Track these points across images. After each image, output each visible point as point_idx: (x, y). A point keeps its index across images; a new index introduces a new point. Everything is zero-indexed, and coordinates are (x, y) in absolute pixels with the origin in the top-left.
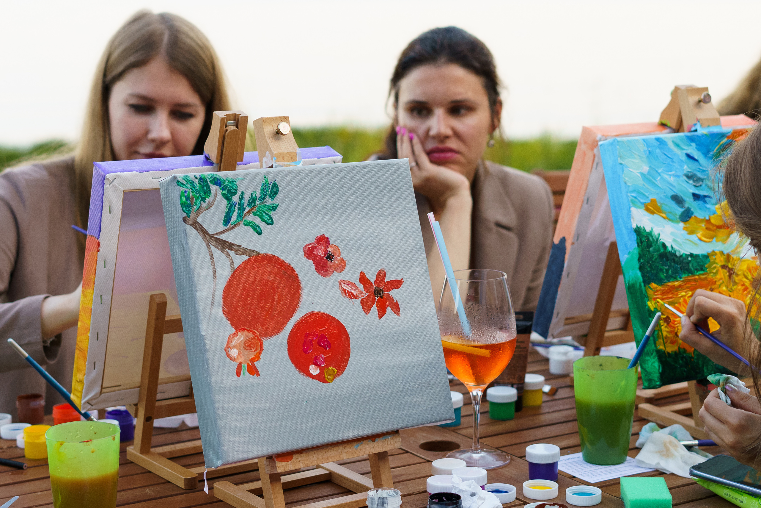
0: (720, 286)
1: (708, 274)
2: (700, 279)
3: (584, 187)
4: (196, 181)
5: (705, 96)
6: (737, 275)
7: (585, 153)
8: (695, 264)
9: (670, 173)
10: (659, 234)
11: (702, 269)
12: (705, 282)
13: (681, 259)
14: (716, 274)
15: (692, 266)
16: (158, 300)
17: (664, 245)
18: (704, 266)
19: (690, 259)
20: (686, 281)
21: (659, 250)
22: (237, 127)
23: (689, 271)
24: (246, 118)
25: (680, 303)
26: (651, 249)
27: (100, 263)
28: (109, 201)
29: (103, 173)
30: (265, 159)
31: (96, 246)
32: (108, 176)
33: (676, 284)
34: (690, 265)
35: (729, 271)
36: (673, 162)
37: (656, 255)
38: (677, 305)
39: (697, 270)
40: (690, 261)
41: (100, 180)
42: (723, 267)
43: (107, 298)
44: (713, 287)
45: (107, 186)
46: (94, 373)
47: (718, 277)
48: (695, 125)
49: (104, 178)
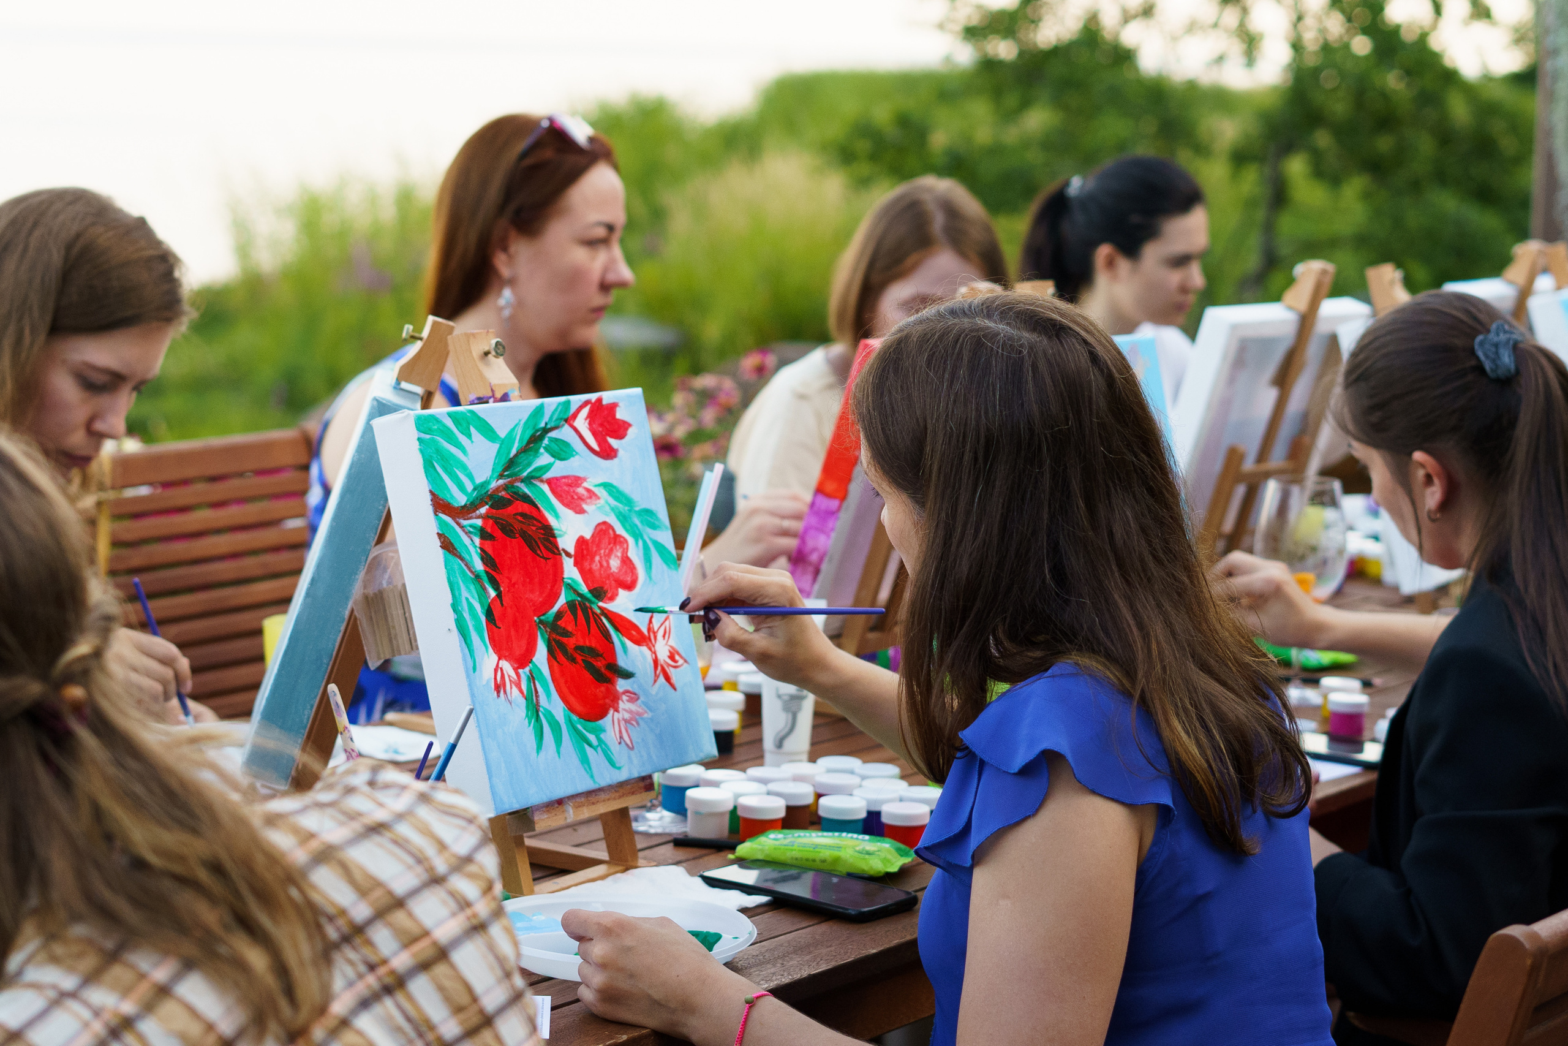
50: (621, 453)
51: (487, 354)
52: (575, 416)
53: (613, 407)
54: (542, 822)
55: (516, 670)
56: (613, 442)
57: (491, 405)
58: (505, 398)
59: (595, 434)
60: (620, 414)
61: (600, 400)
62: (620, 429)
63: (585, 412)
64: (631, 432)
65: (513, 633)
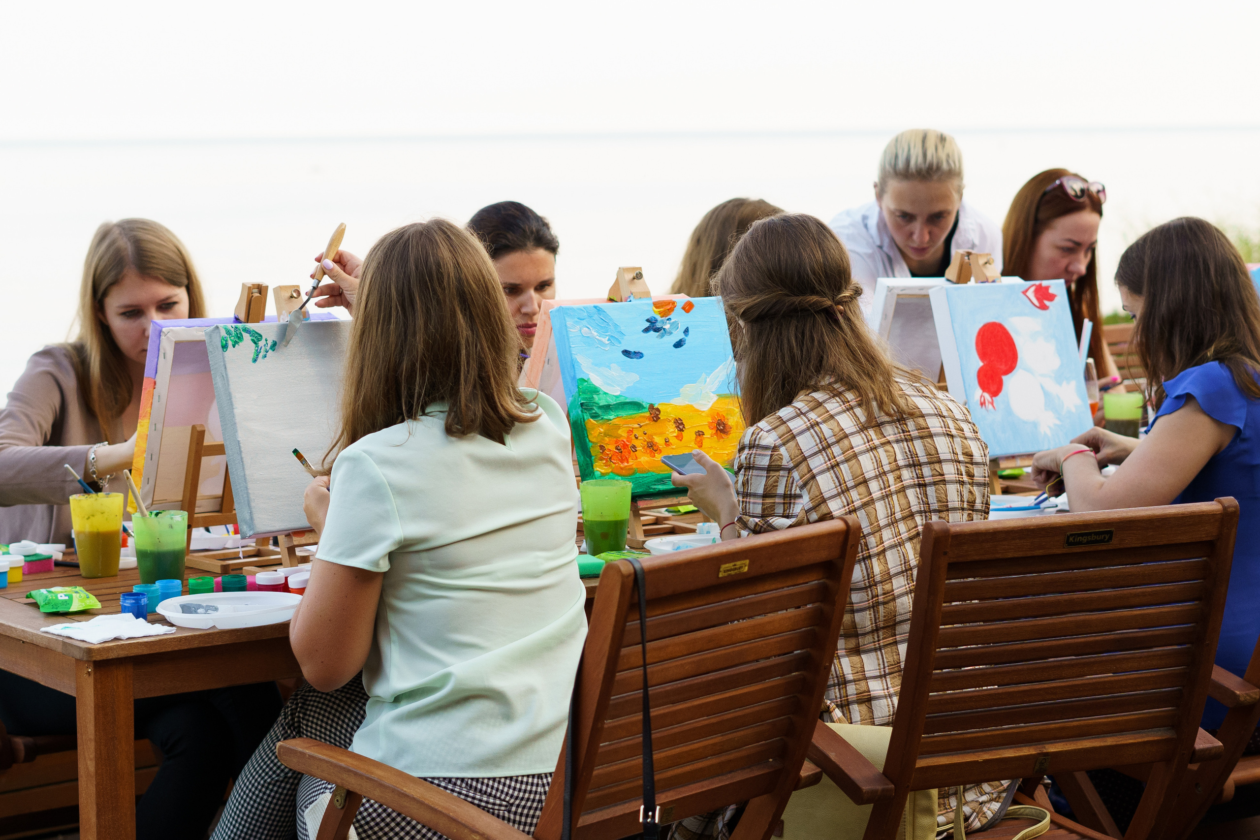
3: (545, 350)
4: (233, 330)
5: (637, 274)
7: (545, 322)
16: (199, 429)
22: (260, 293)
24: (267, 287)
27: (156, 398)
28: (164, 350)
29: (159, 328)
30: (282, 317)
31: (153, 384)
32: (164, 329)
41: (157, 333)
43: (159, 426)
45: (163, 337)
46: (147, 487)
48: (630, 297)
49: (161, 331)
50: (1051, 308)
51: (986, 263)
52: (1027, 290)
53: (1047, 288)
54: (1003, 464)
55: (991, 397)
56: (1047, 303)
57: (986, 284)
58: (994, 281)
59: (1038, 299)
60: (1051, 291)
61: (1040, 285)
62: (1051, 297)
63: (1033, 289)
64: (1057, 299)
65: (990, 381)
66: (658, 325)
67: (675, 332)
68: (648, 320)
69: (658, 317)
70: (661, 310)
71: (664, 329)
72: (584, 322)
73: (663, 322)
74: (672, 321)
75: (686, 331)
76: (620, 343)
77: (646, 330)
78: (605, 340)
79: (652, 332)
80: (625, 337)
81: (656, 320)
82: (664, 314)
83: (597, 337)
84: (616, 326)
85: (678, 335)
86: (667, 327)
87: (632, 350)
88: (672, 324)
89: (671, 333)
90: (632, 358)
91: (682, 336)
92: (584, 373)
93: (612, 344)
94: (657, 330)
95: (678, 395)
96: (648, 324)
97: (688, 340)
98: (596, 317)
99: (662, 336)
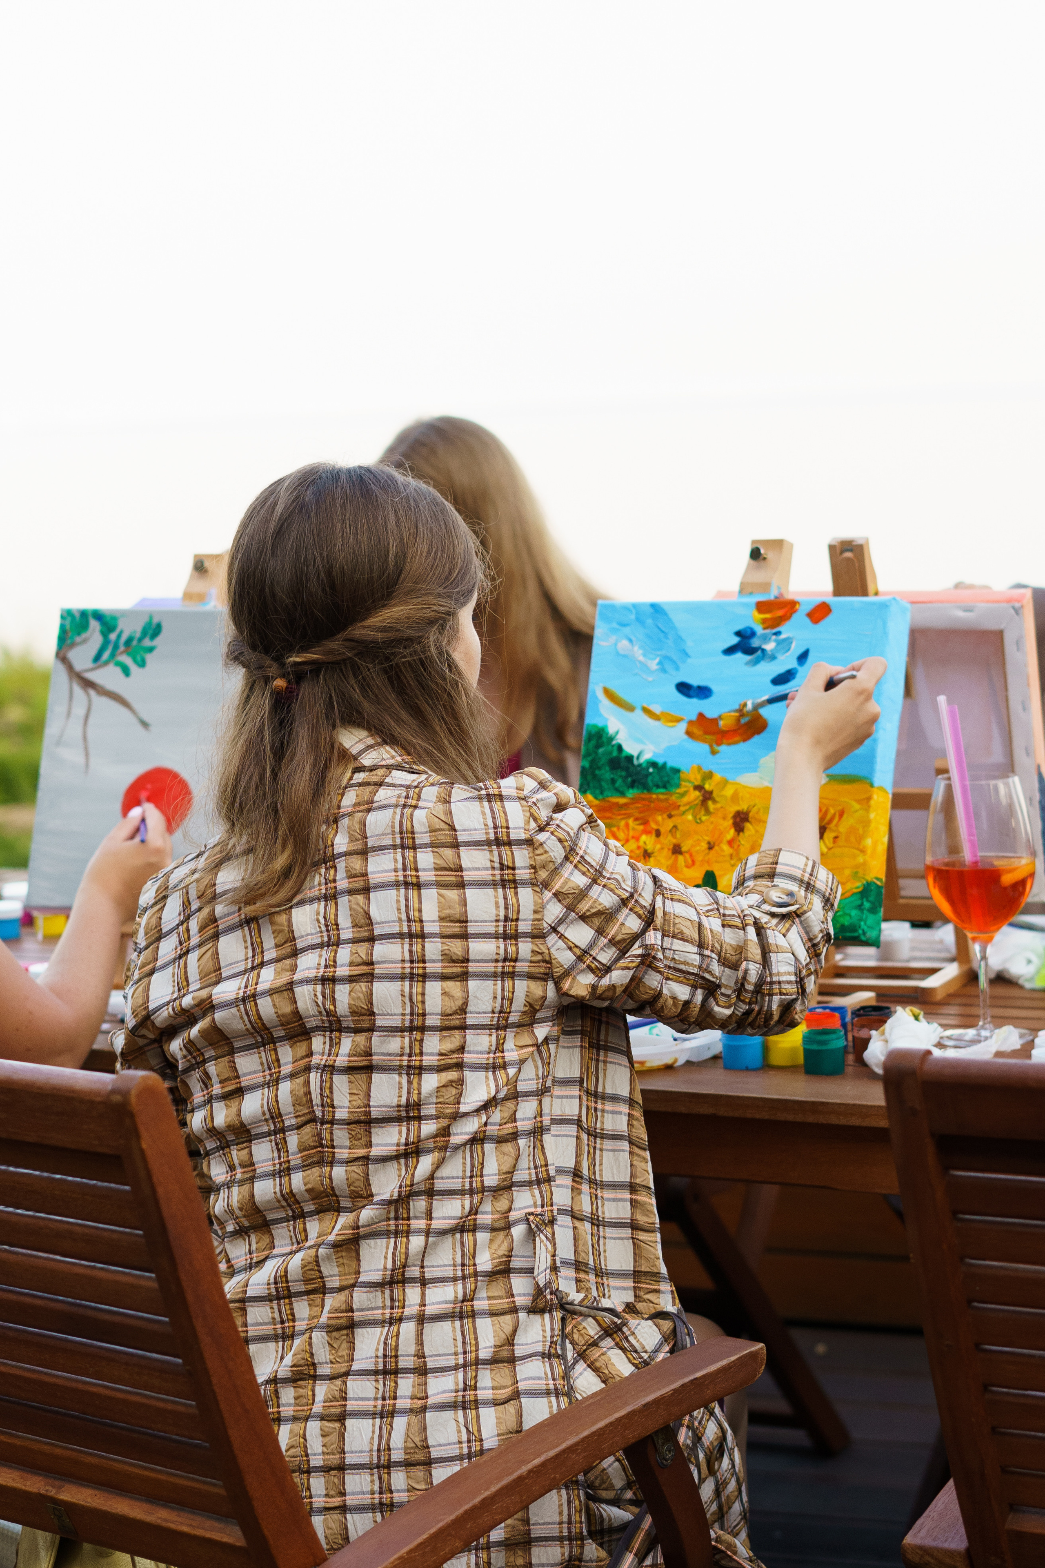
0: (684, 813)
1: (671, 795)
2: (658, 799)
4: (78, 615)
6: (715, 801)
8: (657, 778)
9: (659, 653)
10: (617, 733)
11: (665, 787)
12: (664, 805)
13: (639, 769)
14: (683, 795)
15: (652, 781)
17: (620, 748)
18: (668, 782)
19: (651, 770)
20: (635, 800)
21: (611, 753)
23: (645, 786)
25: (618, 828)
26: (601, 750)
33: (622, 801)
34: (650, 779)
35: (704, 796)
36: (667, 638)
37: (604, 760)
38: (615, 829)
39: (658, 787)
40: (651, 774)
42: (699, 788)
44: (673, 813)
47: (685, 799)
66: (755, 643)
67: (781, 657)
68: (738, 634)
69: (759, 629)
70: (768, 616)
71: (763, 650)
72: (627, 630)
73: (766, 639)
74: (783, 636)
75: (803, 657)
76: (677, 668)
77: (730, 651)
78: (654, 665)
79: (739, 656)
80: (689, 661)
81: (753, 634)
82: (773, 624)
83: (641, 658)
84: (679, 639)
85: (786, 662)
86: (769, 646)
87: (694, 682)
88: (779, 643)
89: (773, 658)
90: (689, 696)
91: (792, 664)
92: (601, 715)
93: (663, 670)
94: (749, 651)
95: (755, 769)
96: (735, 640)
97: (802, 671)
98: (649, 622)
99: (756, 662)
